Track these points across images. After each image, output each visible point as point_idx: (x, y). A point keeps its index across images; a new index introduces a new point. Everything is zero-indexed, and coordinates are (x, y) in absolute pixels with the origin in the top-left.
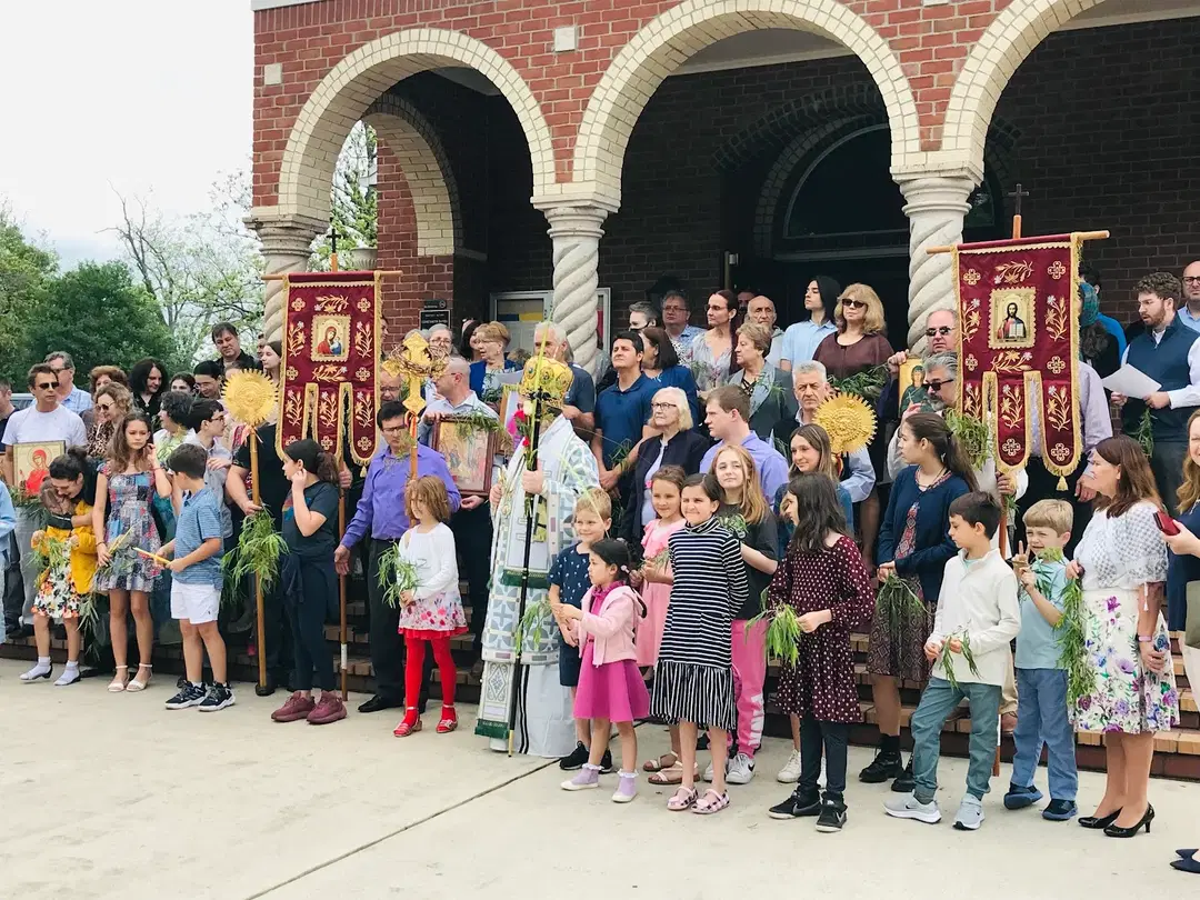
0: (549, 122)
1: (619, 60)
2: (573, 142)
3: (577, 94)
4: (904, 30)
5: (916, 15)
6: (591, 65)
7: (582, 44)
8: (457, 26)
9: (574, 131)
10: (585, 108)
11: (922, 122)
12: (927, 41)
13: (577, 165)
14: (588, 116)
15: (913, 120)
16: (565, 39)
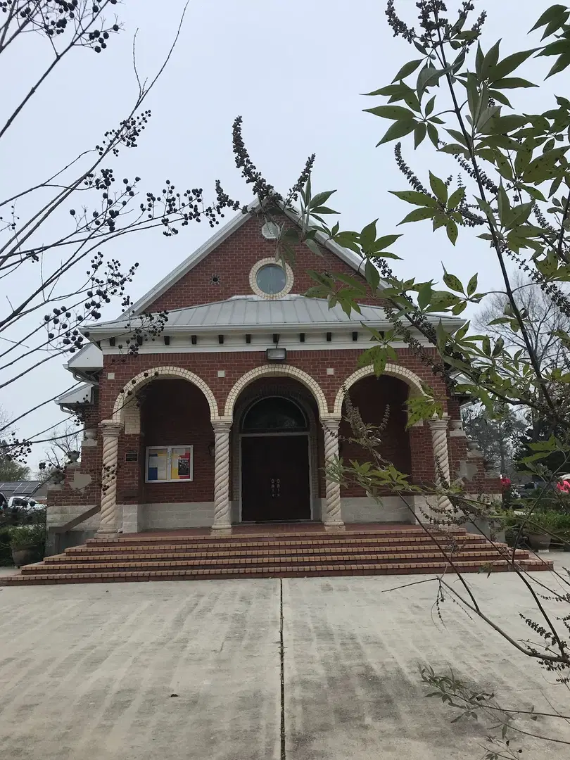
0: (216, 398)
1: (239, 381)
2: (224, 404)
3: (225, 390)
4: (323, 381)
5: (325, 377)
6: (230, 383)
7: (226, 376)
8: (183, 367)
9: (225, 401)
10: (228, 394)
11: (328, 405)
12: (329, 384)
13: (226, 411)
14: (229, 397)
15: (325, 404)
16: (221, 374)
